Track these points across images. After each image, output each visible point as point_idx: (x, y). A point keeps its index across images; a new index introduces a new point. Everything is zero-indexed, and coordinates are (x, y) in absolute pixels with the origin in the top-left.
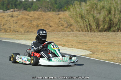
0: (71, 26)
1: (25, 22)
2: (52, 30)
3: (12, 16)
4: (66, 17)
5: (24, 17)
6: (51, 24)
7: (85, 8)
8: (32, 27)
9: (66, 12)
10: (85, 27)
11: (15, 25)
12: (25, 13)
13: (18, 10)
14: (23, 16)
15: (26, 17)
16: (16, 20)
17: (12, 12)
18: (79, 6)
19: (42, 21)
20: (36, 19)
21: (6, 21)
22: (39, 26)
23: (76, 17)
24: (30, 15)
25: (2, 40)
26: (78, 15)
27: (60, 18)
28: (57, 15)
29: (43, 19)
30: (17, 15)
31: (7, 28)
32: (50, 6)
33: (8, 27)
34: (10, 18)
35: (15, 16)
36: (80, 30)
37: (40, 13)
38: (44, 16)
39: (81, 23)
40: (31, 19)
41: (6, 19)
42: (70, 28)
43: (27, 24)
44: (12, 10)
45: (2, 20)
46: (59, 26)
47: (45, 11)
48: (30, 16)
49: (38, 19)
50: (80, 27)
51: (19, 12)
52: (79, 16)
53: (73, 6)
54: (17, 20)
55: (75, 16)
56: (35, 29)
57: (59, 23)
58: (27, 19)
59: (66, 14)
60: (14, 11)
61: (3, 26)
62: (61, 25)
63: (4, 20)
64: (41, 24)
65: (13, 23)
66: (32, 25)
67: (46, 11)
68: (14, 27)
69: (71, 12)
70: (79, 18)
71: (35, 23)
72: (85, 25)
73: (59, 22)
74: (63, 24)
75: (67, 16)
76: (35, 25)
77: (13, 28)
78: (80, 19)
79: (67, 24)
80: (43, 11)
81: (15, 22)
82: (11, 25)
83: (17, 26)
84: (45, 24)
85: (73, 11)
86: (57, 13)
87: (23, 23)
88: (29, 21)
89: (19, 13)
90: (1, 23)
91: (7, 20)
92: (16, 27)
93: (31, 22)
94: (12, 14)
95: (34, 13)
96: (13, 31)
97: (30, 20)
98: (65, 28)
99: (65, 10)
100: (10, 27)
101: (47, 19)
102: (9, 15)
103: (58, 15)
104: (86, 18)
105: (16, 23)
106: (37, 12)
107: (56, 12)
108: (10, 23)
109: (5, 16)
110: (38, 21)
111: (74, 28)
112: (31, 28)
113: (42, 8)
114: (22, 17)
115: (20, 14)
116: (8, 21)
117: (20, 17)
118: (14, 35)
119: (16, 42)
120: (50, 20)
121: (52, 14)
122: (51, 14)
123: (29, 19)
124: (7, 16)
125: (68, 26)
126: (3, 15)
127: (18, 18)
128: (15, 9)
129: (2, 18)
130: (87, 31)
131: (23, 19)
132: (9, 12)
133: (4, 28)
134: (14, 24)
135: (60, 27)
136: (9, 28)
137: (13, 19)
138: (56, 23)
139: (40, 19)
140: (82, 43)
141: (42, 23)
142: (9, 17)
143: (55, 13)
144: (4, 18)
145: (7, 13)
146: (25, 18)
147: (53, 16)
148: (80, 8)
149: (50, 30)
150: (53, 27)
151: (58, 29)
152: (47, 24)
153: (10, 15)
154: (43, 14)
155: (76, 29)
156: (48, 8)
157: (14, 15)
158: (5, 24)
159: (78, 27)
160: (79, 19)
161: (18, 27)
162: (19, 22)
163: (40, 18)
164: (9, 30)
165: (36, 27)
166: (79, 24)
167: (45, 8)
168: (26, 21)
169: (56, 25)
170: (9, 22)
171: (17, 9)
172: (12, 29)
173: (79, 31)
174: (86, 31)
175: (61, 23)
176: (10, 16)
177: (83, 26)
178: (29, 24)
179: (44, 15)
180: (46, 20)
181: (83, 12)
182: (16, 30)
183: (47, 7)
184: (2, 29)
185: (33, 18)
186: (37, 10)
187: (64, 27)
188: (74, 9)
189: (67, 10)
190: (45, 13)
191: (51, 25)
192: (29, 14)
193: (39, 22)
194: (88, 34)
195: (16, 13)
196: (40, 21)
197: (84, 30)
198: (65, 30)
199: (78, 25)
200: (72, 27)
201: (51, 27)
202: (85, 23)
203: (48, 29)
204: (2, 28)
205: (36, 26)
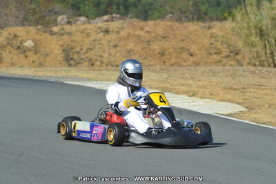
0: (237, 54)
1: (136, 45)
2: (194, 62)
3: (107, 31)
4: (226, 33)
5: (133, 32)
6: (194, 49)
7: (268, 14)
8: (151, 57)
9: (227, 22)
10: (269, 56)
11: (113, 51)
12: (136, 24)
13: (121, 19)
14: (130, 31)
15: (138, 33)
16: (115, 40)
17: (107, 21)
18: (255, 8)
19: (174, 43)
20: (160, 38)
21: (93, 43)
22: (166, 53)
23: (248, 34)
24: (147, 29)
25: (66, 82)
26: (252, 28)
27: (214, 35)
28: (206, 30)
29: (176, 38)
30: (117, 30)
31: (94, 58)
32: (191, 8)
33: (95, 55)
34: (101, 34)
35: (113, 31)
36: (257, 63)
37: (169, 23)
38: (176, 32)
39: (259, 48)
40: (149, 38)
41: (93, 38)
42: (234, 58)
43: (138, 49)
44: (106, 17)
45: (85, 39)
46: (211, 54)
47: (179, 20)
48: (147, 32)
49: (164, 37)
50: (256, 56)
51: (121, 21)
52: (254, 32)
53: (241, 10)
54: (118, 40)
55: (247, 32)
56: (157, 61)
57: (211, 47)
58: (139, 37)
59: (227, 27)
60: (112, 20)
61: (87, 52)
62: (214, 51)
63: (87, 41)
64: (169, 48)
65: (109, 46)
66: (151, 52)
67: (183, 19)
68: (110, 55)
69: (238, 23)
70: (254, 35)
71: (156, 47)
72: (268, 51)
73: (212, 44)
74: (219, 49)
75: (229, 30)
76: (157, 52)
77: (108, 58)
78: (258, 39)
79: (228, 50)
80: (176, 20)
81: (112, 44)
82: (104, 51)
83: (116, 53)
84: (180, 49)
85: (242, 20)
86: (207, 24)
87: (131, 46)
88: (144, 41)
89: (123, 24)
90: (82, 46)
91: (94, 40)
92: (114, 56)
93: (149, 45)
94: (106, 26)
95: (156, 25)
96: (107, 65)
97: (146, 40)
98: (223, 57)
99: (225, 19)
100: (101, 56)
101: (184, 37)
102: (100, 28)
103: (209, 28)
104: (270, 35)
105: (115, 46)
106: (163, 23)
107: (204, 22)
108: (101, 46)
109: (92, 30)
110: (163, 41)
111: (244, 58)
112: (149, 57)
113: (173, 14)
114: (129, 34)
115: (123, 26)
116: (97, 43)
117: (123, 33)
118: (96, 72)
119: (93, 86)
120: (191, 39)
121: (196, 27)
122: (193, 27)
123: (143, 37)
124: (96, 31)
125: (231, 54)
126: (86, 29)
127: (119, 36)
128: (114, 15)
129: (84, 35)
130: (272, 65)
131: (130, 38)
132: (100, 22)
133: (87, 58)
134: (110, 48)
135: (212, 57)
136: (99, 58)
137: (108, 37)
138: (203, 47)
139: (168, 37)
140: (236, 90)
141: (174, 48)
142: (99, 33)
143: (201, 24)
144: (88, 35)
145: (97, 23)
146: (135, 35)
147: (197, 30)
148: (257, 13)
149: (189, 63)
150: (196, 55)
151: (209, 61)
152: (183, 48)
153: (103, 29)
154: (174, 27)
155: (247, 61)
156: (187, 14)
157: (111, 30)
158: (90, 49)
159: (253, 57)
160: (256, 37)
161: (118, 55)
162: (122, 43)
163: (168, 35)
164: (98, 63)
165: (159, 55)
166: (253, 50)
167: (180, 14)
168: (138, 43)
169: (204, 52)
170: (100, 44)
171: (118, 16)
172: (105, 60)
173: (255, 65)
174: (269, 66)
175: (214, 48)
176: (102, 31)
177: (263, 54)
178: (142, 49)
179: (177, 29)
180: (182, 40)
181: (265, 22)
182: (115, 62)
183: (185, 12)
184: (83, 59)
185: (153, 35)
186: (163, 18)
187: (222, 55)
188: (245, 15)
189: (228, 18)
190: (180, 25)
191: (192, 51)
192: (144, 26)
193: (167, 45)
194: (261, 70)
195: (114, 25)
196: (168, 43)
197: (266, 63)
198: (223, 62)
199: (251, 51)
200: (239, 57)
201: (191, 55)
202: (268, 47)
203: (185, 61)
204: (83, 57)
205: (159, 53)
